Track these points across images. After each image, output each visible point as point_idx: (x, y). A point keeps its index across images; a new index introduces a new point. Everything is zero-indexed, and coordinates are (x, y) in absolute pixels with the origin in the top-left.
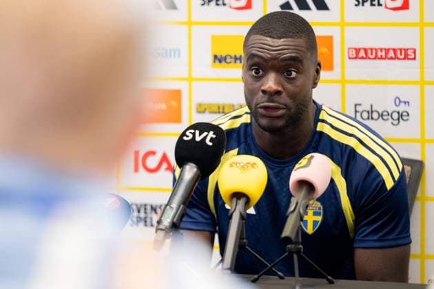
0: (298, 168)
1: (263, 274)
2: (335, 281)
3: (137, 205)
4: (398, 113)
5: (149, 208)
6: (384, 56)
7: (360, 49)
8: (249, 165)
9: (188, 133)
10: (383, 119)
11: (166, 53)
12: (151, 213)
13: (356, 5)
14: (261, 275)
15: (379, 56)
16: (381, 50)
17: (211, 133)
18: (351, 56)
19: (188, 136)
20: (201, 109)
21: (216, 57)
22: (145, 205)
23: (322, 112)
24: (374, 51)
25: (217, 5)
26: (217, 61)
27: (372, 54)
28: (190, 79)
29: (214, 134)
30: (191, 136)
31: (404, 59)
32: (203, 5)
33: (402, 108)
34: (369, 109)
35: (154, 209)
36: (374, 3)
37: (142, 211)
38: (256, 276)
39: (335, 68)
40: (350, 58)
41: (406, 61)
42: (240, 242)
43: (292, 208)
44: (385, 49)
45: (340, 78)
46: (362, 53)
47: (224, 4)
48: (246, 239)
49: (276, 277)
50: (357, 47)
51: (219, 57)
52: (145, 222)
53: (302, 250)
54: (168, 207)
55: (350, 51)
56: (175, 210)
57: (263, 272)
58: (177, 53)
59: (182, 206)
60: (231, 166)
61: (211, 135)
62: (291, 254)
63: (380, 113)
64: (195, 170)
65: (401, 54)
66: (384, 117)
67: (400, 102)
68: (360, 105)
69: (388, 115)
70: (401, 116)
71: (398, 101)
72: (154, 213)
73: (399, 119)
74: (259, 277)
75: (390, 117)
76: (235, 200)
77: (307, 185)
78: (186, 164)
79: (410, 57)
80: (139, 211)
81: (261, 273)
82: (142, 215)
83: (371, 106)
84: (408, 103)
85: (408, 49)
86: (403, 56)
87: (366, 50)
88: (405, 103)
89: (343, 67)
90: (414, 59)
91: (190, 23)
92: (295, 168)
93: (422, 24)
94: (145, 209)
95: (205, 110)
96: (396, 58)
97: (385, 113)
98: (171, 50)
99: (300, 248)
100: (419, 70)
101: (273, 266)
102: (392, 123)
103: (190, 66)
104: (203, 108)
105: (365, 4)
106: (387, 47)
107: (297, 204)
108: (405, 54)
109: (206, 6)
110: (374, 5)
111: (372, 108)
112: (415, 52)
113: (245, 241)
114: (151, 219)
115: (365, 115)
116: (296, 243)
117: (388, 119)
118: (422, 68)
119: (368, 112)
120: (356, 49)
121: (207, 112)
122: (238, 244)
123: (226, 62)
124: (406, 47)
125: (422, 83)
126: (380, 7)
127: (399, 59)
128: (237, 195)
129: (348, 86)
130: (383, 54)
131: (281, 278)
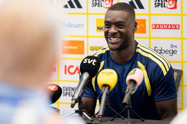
0: (130, 75)
1: (116, 117)
2: (145, 120)
3: (66, 88)
4: (172, 51)
5: (71, 89)
6: (166, 28)
7: (157, 25)
8: (110, 73)
9: (85, 60)
10: (166, 53)
11: (78, 26)
12: (72, 91)
13: (155, 7)
14: (115, 118)
15: (165, 28)
16: (165, 25)
17: (95, 60)
18: (153, 27)
19: (85, 61)
20: (92, 49)
21: (98, 27)
22: (69, 88)
23: (138, 44)
24: (162, 26)
25: (99, 6)
26: (99, 29)
27: (162, 27)
28: (88, 37)
29: (96, 60)
30: (86, 61)
31: (175, 29)
32: (93, 6)
33: (174, 49)
34: (160, 49)
35: (73, 89)
36: (162, 6)
37: (68, 90)
38: (113, 118)
39: (146, 33)
40: (153, 28)
41: (176, 30)
42: (106, 104)
43: (127, 91)
44: (167, 25)
45: (148, 36)
46: (158, 26)
47: (102, 6)
48: (109, 103)
49: (121, 119)
50: (156, 24)
51: (99, 27)
52: (69, 94)
53: (131, 108)
54: (77, 90)
55: (153, 25)
56: (79, 91)
57: (116, 116)
58: (82, 26)
59: (82, 90)
60: (103, 73)
61: (95, 61)
62: (127, 109)
63: (165, 51)
64: (88, 75)
65: (173, 27)
66: (167, 52)
67: (173, 46)
68: (157, 47)
69: (168, 51)
70: (173, 52)
71: (172, 46)
72: (73, 91)
73: (172, 53)
74: (114, 119)
75: (169, 52)
76: (104, 87)
77: (133, 82)
78: (84, 73)
79: (177, 28)
80: (67, 90)
81: (115, 117)
82: (68, 92)
83: (161, 48)
84: (176, 46)
85: (176, 25)
86: (174, 28)
87: (159, 25)
88: (175, 46)
89: (150, 32)
90: (179, 29)
91: (87, 14)
92: (129, 74)
93: (182, 15)
94: (69, 89)
95: (94, 49)
96: (171, 28)
97: (167, 51)
98: (79, 25)
99: (130, 107)
100: (181, 33)
101: (120, 114)
102: (170, 55)
103: (88, 31)
104: (93, 48)
105: (159, 6)
106: (168, 24)
107: (129, 89)
108: (175, 27)
109: (94, 7)
110: (163, 7)
111: (161, 49)
112: (179, 26)
113: (108, 104)
114: (72, 93)
115: (159, 51)
116: (129, 105)
117: (168, 53)
118: (182, 32)
119: (160, 50)
120: (155, 25)
121: (94, 50)
122: (105, 105)
123: (102, 30)
124: (176, 24)
125: (182, 38)
126: (165, 8)
127: (173, 29)
128: (105, 85)
129: (152, 40)
130: (166, 27)
131: (123, 119)
